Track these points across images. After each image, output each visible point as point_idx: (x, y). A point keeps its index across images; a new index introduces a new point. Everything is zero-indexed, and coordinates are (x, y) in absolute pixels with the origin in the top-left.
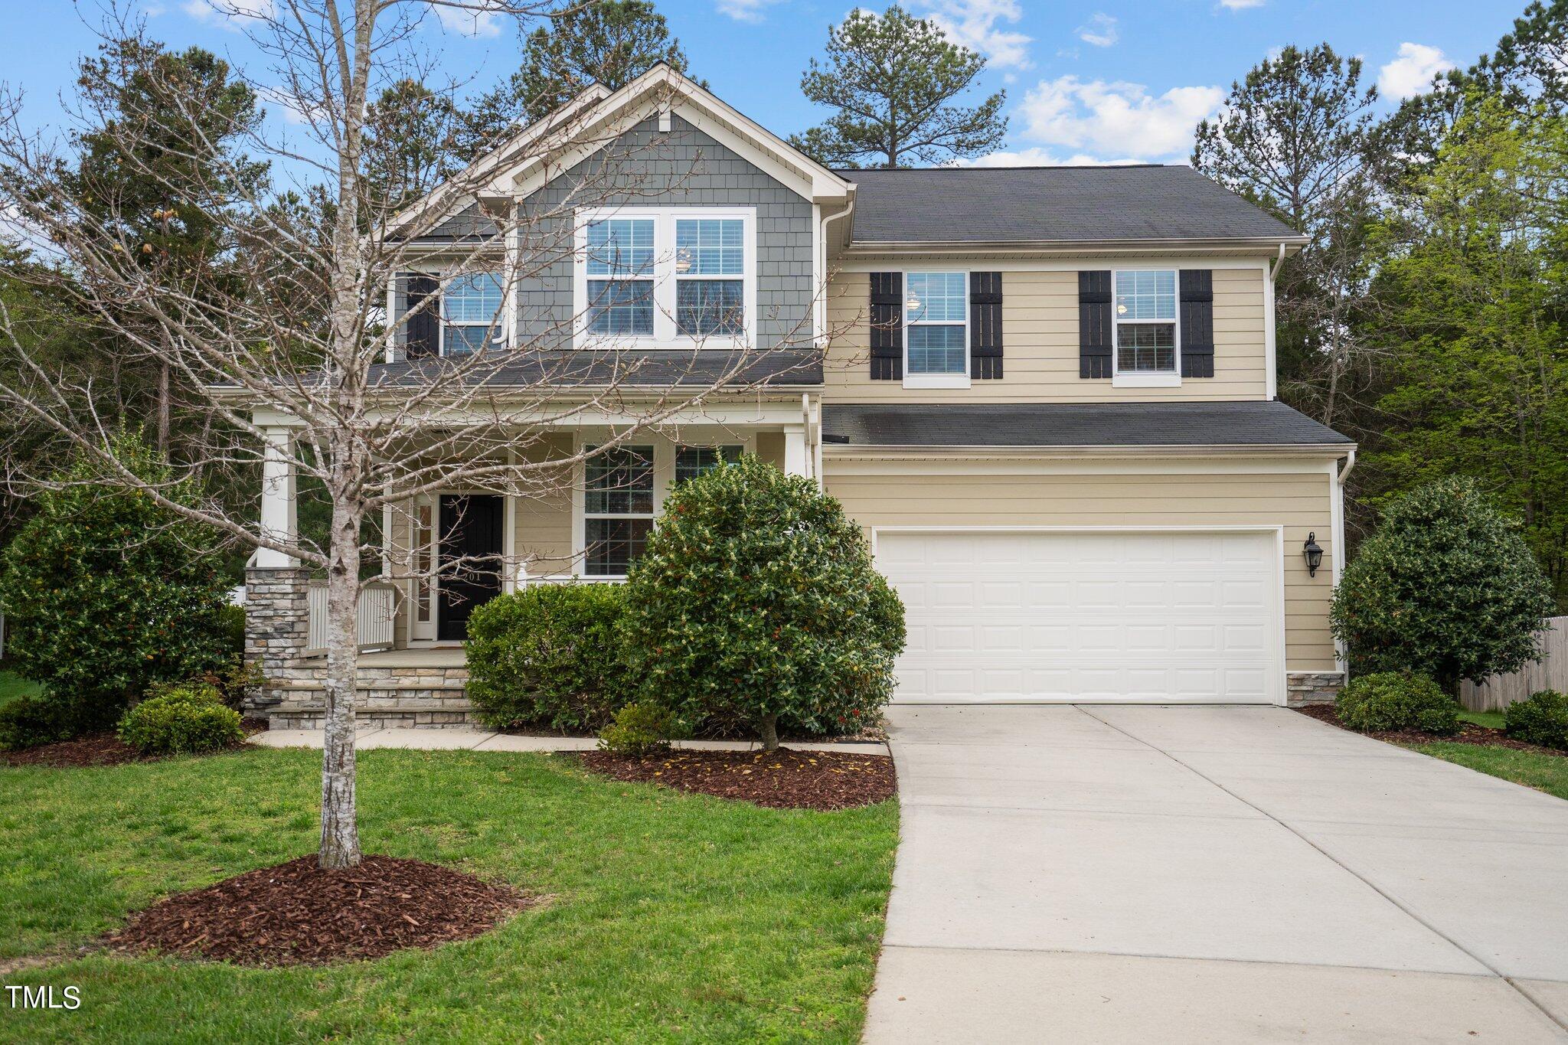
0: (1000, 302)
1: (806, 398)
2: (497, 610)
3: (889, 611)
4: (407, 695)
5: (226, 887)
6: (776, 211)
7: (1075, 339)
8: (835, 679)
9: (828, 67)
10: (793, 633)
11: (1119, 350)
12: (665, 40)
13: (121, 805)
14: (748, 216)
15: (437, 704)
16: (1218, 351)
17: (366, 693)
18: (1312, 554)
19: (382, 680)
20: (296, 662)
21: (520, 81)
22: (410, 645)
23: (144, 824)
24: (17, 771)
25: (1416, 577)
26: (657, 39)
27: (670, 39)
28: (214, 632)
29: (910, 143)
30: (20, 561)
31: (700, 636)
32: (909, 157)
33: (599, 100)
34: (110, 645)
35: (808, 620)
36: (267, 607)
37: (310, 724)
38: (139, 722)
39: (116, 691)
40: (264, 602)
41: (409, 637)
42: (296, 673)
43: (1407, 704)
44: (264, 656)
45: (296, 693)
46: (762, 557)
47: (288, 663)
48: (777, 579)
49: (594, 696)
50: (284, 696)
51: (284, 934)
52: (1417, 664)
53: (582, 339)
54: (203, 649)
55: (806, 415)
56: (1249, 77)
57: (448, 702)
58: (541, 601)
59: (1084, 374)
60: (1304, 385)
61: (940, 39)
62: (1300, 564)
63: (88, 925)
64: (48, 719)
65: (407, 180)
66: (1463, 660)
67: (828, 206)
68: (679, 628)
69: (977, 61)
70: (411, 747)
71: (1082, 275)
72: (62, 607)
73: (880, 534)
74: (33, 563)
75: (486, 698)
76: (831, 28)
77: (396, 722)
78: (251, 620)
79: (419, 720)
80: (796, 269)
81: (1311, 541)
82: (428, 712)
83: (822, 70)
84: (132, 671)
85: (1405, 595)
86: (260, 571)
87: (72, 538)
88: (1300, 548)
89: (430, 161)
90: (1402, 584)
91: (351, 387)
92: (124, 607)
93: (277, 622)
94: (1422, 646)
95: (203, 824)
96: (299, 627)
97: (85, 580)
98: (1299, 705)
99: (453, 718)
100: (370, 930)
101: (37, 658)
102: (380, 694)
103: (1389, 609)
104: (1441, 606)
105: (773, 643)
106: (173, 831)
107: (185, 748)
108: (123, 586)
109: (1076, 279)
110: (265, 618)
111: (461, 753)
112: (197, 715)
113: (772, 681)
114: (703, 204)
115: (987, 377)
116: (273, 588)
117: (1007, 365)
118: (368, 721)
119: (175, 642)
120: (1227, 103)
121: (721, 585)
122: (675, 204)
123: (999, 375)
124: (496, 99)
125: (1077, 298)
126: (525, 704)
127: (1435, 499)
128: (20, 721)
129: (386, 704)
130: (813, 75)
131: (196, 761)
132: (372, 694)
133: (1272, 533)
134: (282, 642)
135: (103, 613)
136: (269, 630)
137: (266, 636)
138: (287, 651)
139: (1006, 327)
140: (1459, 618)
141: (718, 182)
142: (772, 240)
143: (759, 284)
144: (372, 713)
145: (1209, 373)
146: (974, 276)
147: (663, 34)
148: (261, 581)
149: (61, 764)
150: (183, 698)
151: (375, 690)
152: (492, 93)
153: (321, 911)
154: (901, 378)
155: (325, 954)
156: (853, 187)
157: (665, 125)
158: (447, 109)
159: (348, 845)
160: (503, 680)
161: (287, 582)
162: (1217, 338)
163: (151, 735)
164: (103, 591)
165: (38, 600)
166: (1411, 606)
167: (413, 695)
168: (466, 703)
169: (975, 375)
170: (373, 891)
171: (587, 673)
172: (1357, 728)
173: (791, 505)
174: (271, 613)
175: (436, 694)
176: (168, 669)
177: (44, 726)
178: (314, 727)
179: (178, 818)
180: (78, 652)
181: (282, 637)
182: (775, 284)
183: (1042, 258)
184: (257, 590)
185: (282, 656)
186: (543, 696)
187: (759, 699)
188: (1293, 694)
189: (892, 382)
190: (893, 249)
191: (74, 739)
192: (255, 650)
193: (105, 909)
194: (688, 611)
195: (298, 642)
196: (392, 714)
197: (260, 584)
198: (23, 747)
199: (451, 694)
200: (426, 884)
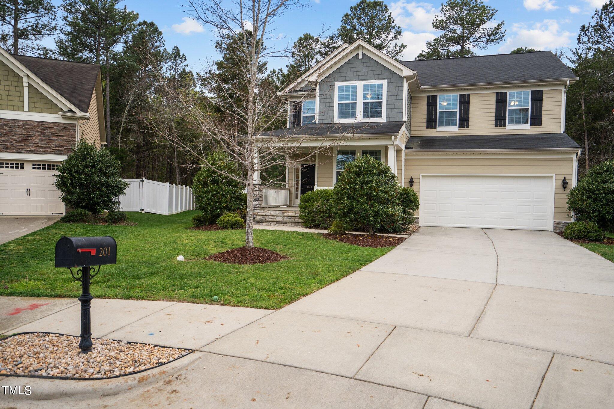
0: (469, 103)
1: (393, 137)
2: (307, 196)
3: (412, 198)
4: (286, 217)
5: (228, 251)
6: (393, 80)
7: (494, 115)
8: (385, 216)
9: (441, 17)
10: (374, 203)
11: (509, 118)
12: (387, 13)
13: (214, 238)
14: (384, 82)
15: (293, 220)
16: (544, 117)
17: (276, 217)
18: (565, 184)
19: (280, 214)
20: (259, 208)
21: (340, 31)
22: (293, 205)
23: (218, 241)
24: (196, 231)
25: (593, 192)
26: (385, 12)
27: (389, 12)
28: (240, 200)
29: (470, 41)
30: (196, 181)
31: (349, 203)
32: (468, 46)
33: (346, 48)
34: (216, 202)
35: (378, 199)
37: (262, 224)
38: (221, 221)
39: (218, 214)
41: (293, 203)
42: (259, 211)
43: (584, 231)
45: (259, 216)
46: (367, 183)
47: (257, 209)
48: (370, 189)
49: (331, 219)
50: (256, 217)
51: (236, 259)
52: (591, 219)
53: (337, 120)
54: (237, 204)
55: (393, 142)
56: (603, 6)
57: (296, 220)
58: (318, 194)
59: (496, 125)
60: (603, 123)
61: (481, 5)
62: (561, 187)
63: (202, 256)
64: (203, 220)
65: (306, 65)
66: (606, 218)
67: (408, 78)
68: (344, 201)
69: (494, 11)
70: (283, 230)
71: (497, 93)
72: (205, 193)
73: (422, 176)
74: (199, 182)
75: (304, 219)
76: (442, 4)
77: (283, 225)
79: (288, 224)
80: (398, 98)
81: (565, 179)
82: (290, 222)
83: (439, 18)
84: (221, 209)
85: (589, 197)
87: (207, 176)
88: (561, 182)
89: (312, 58)
90: (588, 194)
91: (251, 145)
92: (219, 193)
93: (255, 198)
94: (593, 213)
95: (230, 242)
96: (260, 199)
97: (210, 186)
98: (557, 231)
99: (296, 224)
100: (253, 260)
101: (200, 205)
103: (583, 202)
104: (601, 201)
105: (368, 206)
106: (223, 243)
107: (231, 227)
108: (219, 188)
109: (495, 95)
111: (294, 232)
112: (234, 220)
113: (367, 215)
114: (371, 79)
115: (464, 127)
116: (255, 189)
117: (470, 123)
119: (230, 202)
120: (593, 18)
121: (355, 190)
122: (363, 80)
123: (468, 126)
124: (333, 37)
125: (495, 101)
126: (313, 221)
127: (605, 166)
128: (197, 220)
129: (281, 220)
130: (436, 20)
131: (233, 231)
133: (552, 177)
135: (214, 194)
138: (257, 205)
139: (471, 111)
140: (607, 205)
141: (376, 73)
142: (391, 89)
143: (387, 102)
144: (277, 222)
145: (540, 124)
146: (461, 95)
147: (386, 11)
149: (205, 230)
150: (231, 216)
151: (278, 216)
152: (331, 36)
153: (244, 256)
154: (436, 128)
155: (243, 263)
156: (415, 72)
157: (361, 57)
158: (318, 41)
159: (251, 244)
160: (308, 214)
161: (257, 187)
162: (543, 113)
163: (223, 224)
165: (200, 191)
166: (590, 200)
168: (300, 220)
169: (460, 127)
170: (255, 253)
171: (329, 213)
172: (567, 238)
173: (375, 169)
175: (293, 218)
176: (228, 209)
177: (202, 221)
179: (224, 241)
180: (209, 204)
182: (392, 102)
183: (483, 89)
186: (319, 218)
187: (364, 220)
188: (555, 228)
189: (433, 129)
190: (434, 88)
191: (209, 225)
193: (206, 254)
194: (347, 197)
195: (260, 203)
196: (282, 222)
198: (198, 226)
200: (266, 253)
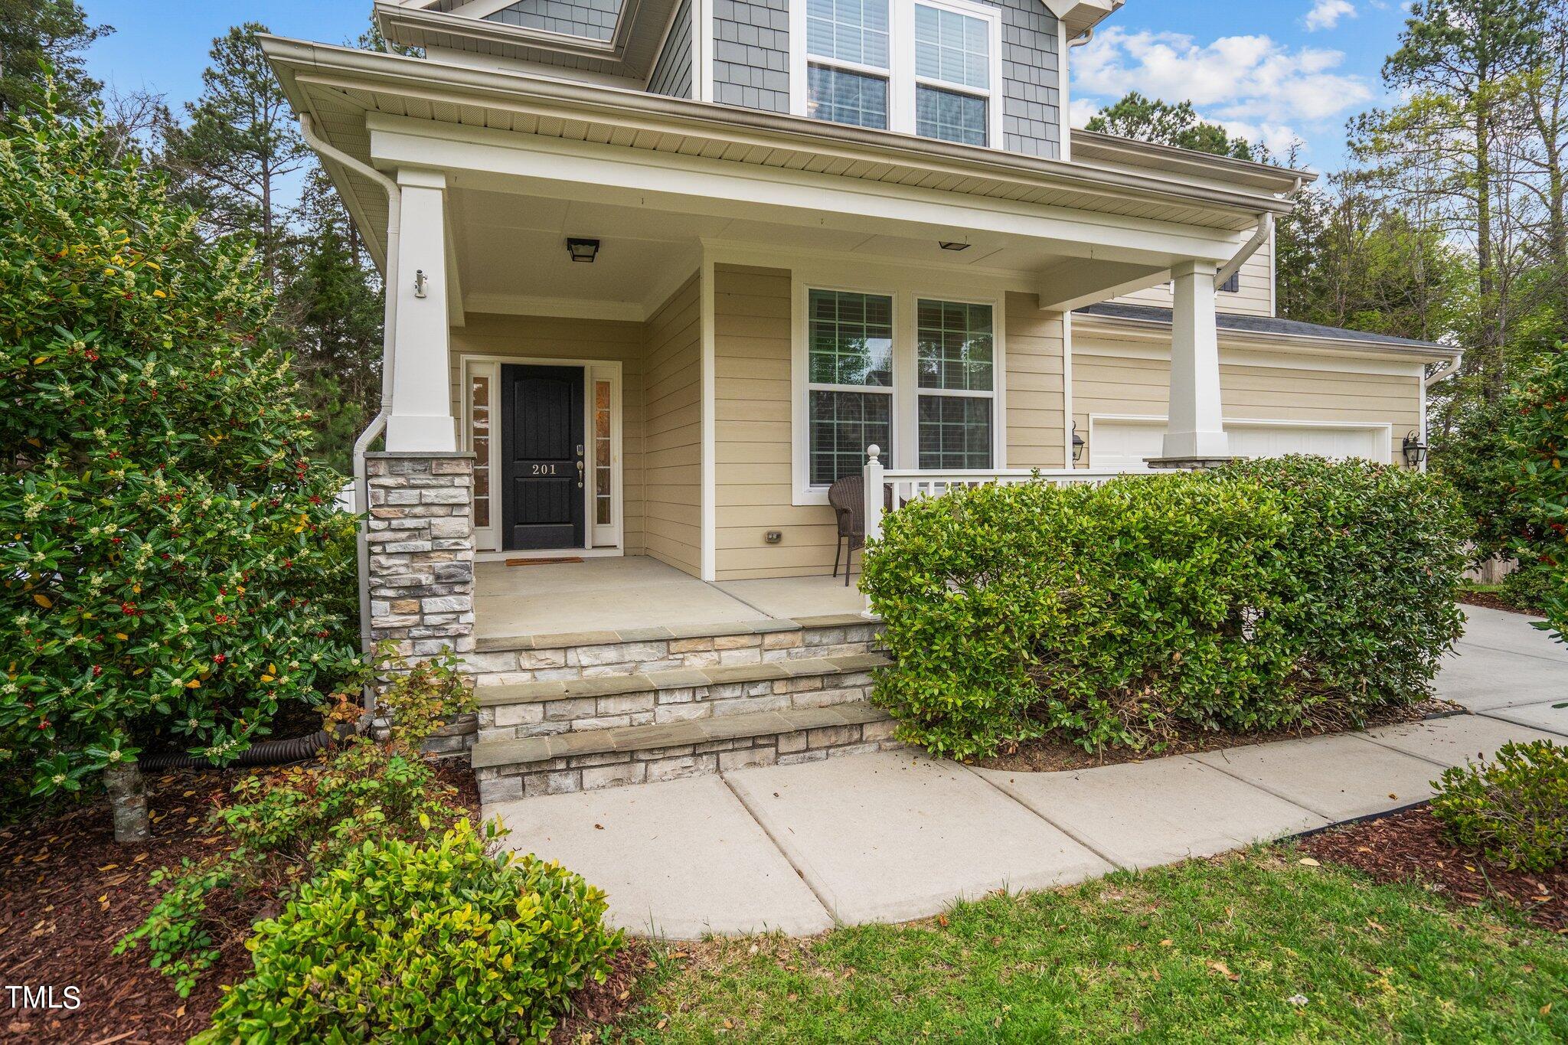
4: (727, 693)
15: (781, 705)
17: (651, 697)
36: (415, 533)
40: (409, 523)
44: (415, 633)
45: (511, 709)
77: (743, 756)
78: (383, 559)
79: (783, 746)
82: (799, 732)
86: (397, 459)
93: (441, 563)
102: (678, 697)
110: (414, 555)
116: (430, 495)
118: (689, 762)
132: (664, 698)
134: (453, 602)
136: (426, 579)
137: (416, 591)
138: (463, 619)
145: (1235, 288)
148: (401, 481)
151: (669, 690)
161: (457, 481)
164: (31, 513)
167: (738, 693)
174: (427, 546)
178: (581, 786)
181: (451, 593)
184: (394, 498)
185: (453, 629)
192: (394, 621)
197: (402, 487)
199: (803, 684)
